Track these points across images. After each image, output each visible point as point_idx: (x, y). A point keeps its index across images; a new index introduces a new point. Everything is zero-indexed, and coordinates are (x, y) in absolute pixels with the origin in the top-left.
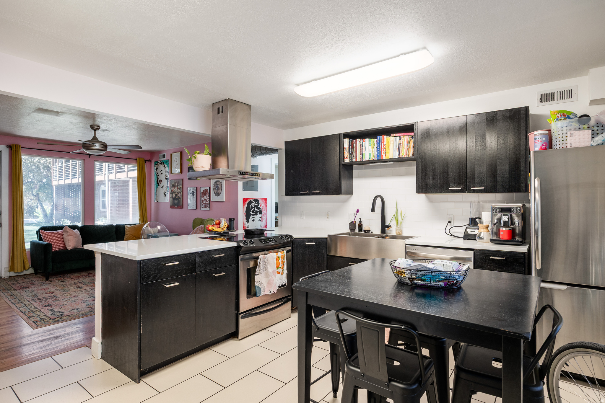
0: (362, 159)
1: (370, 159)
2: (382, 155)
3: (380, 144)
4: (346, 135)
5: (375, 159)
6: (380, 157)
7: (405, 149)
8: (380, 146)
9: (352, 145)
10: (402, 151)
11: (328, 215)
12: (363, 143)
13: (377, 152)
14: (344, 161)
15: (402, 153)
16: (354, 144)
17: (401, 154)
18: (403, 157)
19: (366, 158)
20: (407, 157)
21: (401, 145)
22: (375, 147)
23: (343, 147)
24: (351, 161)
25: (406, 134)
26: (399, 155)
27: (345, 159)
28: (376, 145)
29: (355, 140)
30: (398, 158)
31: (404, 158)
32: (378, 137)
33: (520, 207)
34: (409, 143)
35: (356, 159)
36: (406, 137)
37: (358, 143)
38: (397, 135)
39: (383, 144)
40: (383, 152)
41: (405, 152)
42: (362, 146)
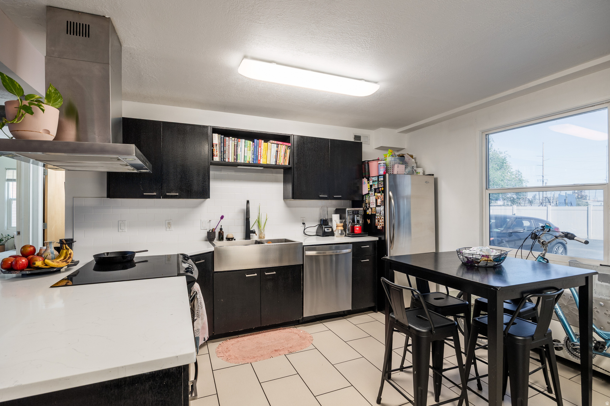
0: (237, 159)
1: (246, 161)
2: (259, 159)
3: (258, 148)
4: (216, 130)
5: (251, 162)
6: (257, 161)
7: (282, 158)
8: (257, 150)
9: (223, 143)
10: (279, 158)
11: (169, 223)
12: (237, 143)
13: (253, 155)
14: (213, 159)
15: (279, 160)
16: (227, 142)
17: (278, 161)
18: (280, 164)
19: (241, 160)
20: (284, 165)
21: (279, 153)
22: (251, 150)
23: (213, 144)
24: (222, 160)
25: (284, 143)
26: (276, 162)
27: (215, 158)
28: (252, 148)
29: (227, 138)
30: (275, 165)
31: (281, 165)
32: (255, 140)
33: (362, 210)
34: (285, 153)
35: (229, 159)
36: (283, 146)
37: (230, 142)
38: (276, 142)
39: (260, 148)
40: (260, 157)
41: (282, 160)
42: (237, 146)
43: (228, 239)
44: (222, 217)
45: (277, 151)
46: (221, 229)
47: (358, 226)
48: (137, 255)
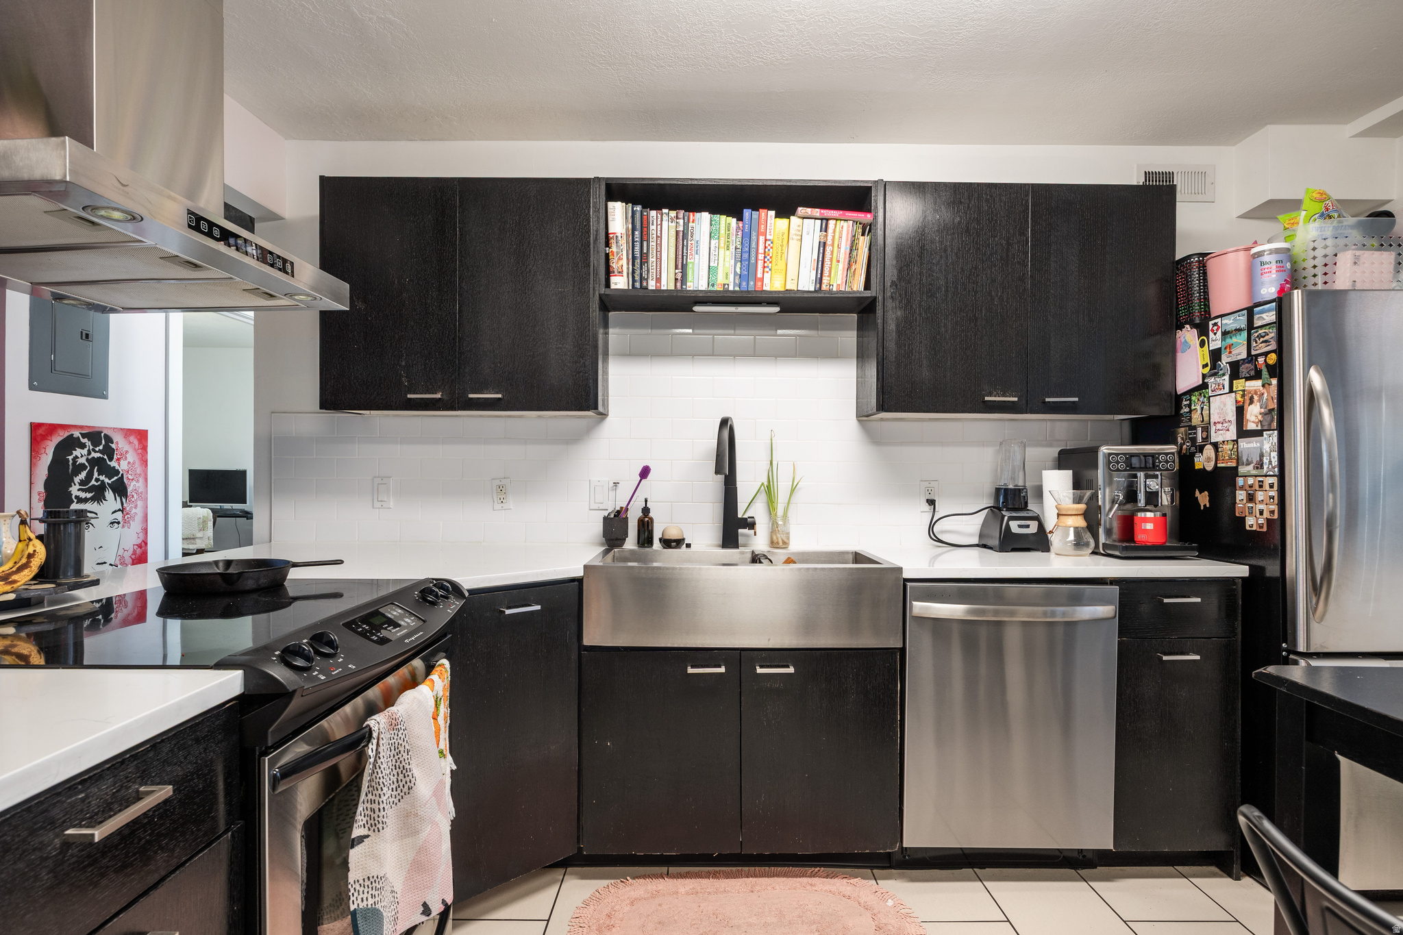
0: (684, 280)
1: (713, 285)
2: (759, 275)
3: (754, 237)
4: (618, 190)
5: (731, 288)
6: (752, 283)
7: (841, 265)
8: (754, 245)
9: (640, 231)
10: (831, 268)
11: (501, 489)
12: (686, 225)
13: (739, 265)
14: (608, 285)
15: (830, 276)
16: (653, 227)
17: (825, 279)
18: (835, 289)
19: (698, 282)
20: (849, 293)
21: (828, 249)
22: (732, 248)
23: (607, 234)
24: (638, 285)
25: (849, 214)
26: (820, 281)
27: (613, 279)
28: (735, 241)
29: (653, 213)
30: (815, 291)
31: (838, 292)
32: (747, 213)
33: (1173, 454)
34: (853, 247)
35: (658, 280)
36: (845, 224)
37: (665, 224)
38: (817, 212)
39: (762, 239)
40: (764, 267)
41: (840, 272)
42: (685, 236)
43: (667, 543)
44: (645, 472)
45: (823, 245)
46: (646, 510)
47: (1150, 515)
48: (294, 574)
